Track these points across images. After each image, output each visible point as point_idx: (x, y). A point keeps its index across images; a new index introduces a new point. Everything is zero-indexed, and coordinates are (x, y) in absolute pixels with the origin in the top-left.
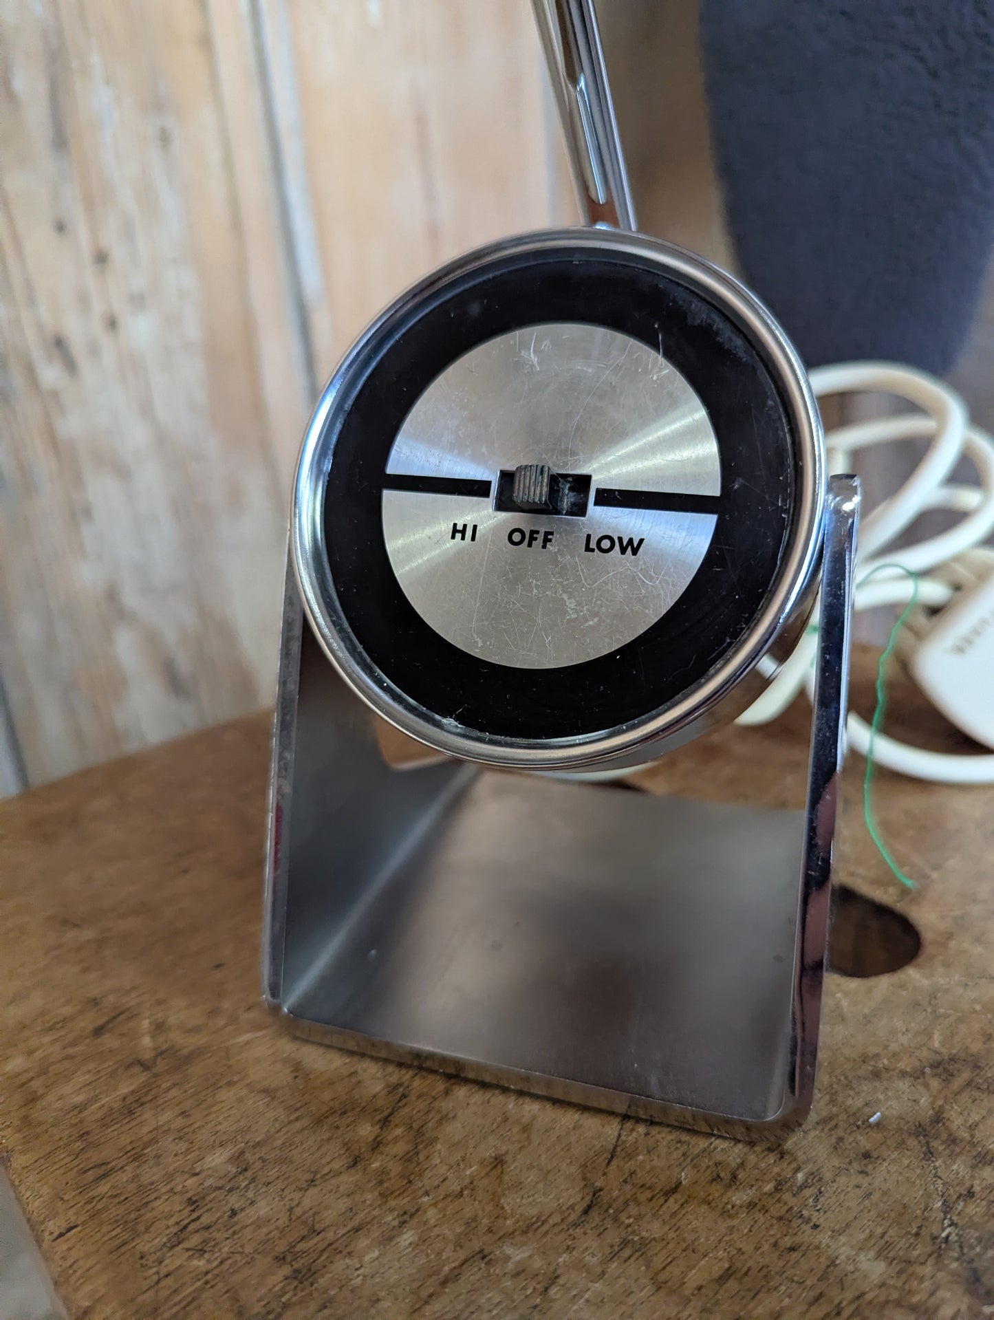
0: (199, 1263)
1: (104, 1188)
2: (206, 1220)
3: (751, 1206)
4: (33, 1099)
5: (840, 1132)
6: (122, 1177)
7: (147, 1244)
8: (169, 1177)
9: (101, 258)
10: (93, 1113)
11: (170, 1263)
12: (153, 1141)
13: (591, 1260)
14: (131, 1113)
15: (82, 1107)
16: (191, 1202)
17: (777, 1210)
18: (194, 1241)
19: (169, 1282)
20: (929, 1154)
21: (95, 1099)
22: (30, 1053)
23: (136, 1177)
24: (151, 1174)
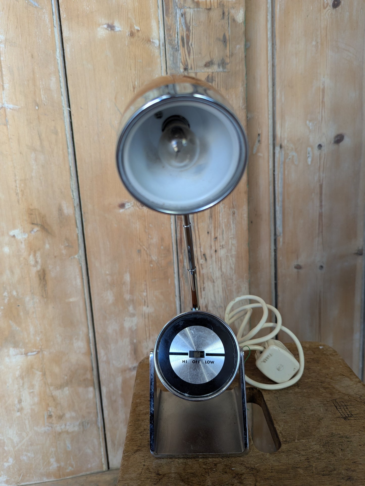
0: (140, 437)
1: (137, 422)
2: (144, 432)
3: (204, 468)
4: (137, 407)
5: (226, 468)
6: (140, 422)
7: (137, 432)
8: (144, 425)
9: (216, 238)
10: (142, 412)
11: (138, 435)
12: (146, 419)
13: (180, 462)
14: (146, 414)
15: (141, 411)
16: (144, 429)
17: (207, 471)
18: (142, 434)
19: (136, 437)
20: (234, 477)
21: (143, 410)
22: (140, 400)
23: (141, 423)
24: (143, 424)
